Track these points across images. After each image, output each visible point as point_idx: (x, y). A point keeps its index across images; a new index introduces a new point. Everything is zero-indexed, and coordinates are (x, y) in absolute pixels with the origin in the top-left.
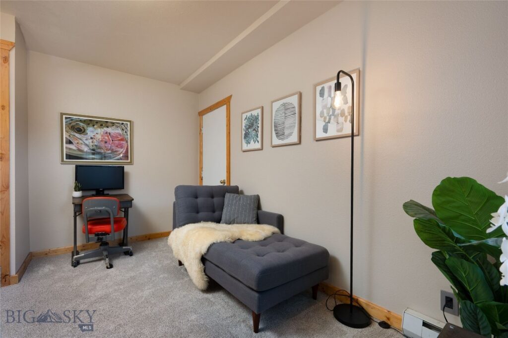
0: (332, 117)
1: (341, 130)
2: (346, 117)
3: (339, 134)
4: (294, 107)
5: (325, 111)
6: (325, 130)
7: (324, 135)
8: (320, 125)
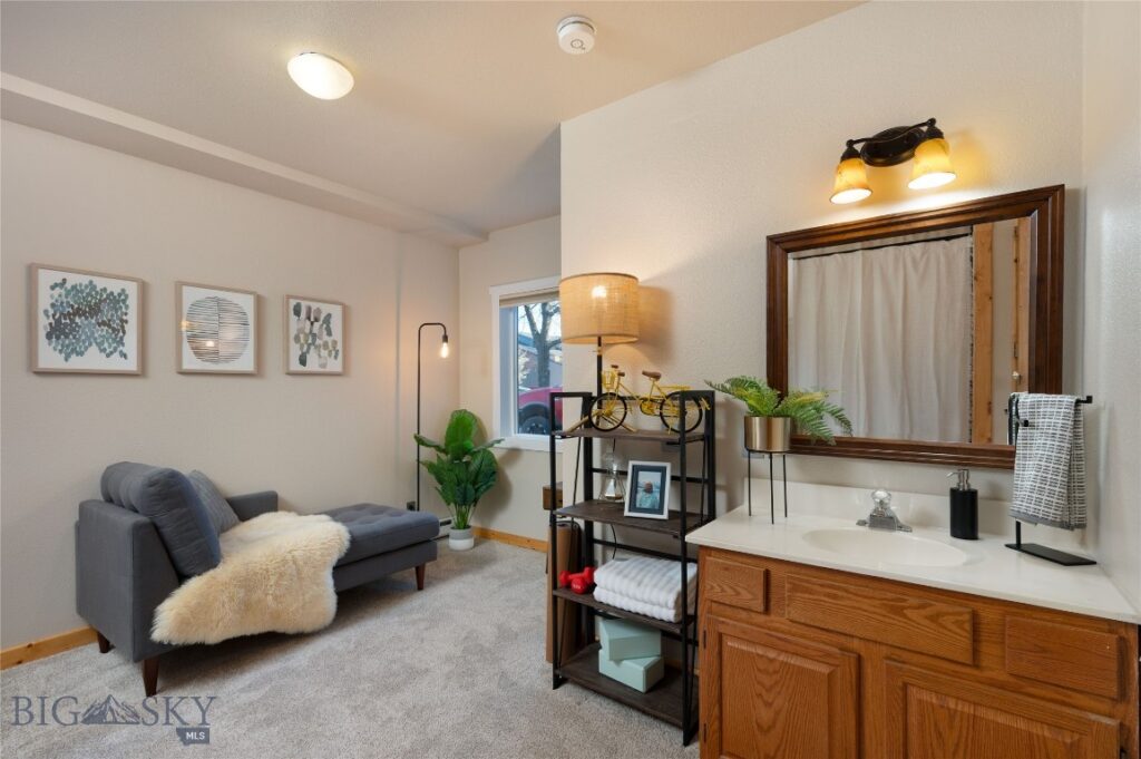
0: (312, 347)
1: (324, 366)
2: (330, 351)
3: (321, 370)
4: (245, 314)
5: (302, 336)
6: (303, 361)
7: (301, 368)
8: (295, 352)
